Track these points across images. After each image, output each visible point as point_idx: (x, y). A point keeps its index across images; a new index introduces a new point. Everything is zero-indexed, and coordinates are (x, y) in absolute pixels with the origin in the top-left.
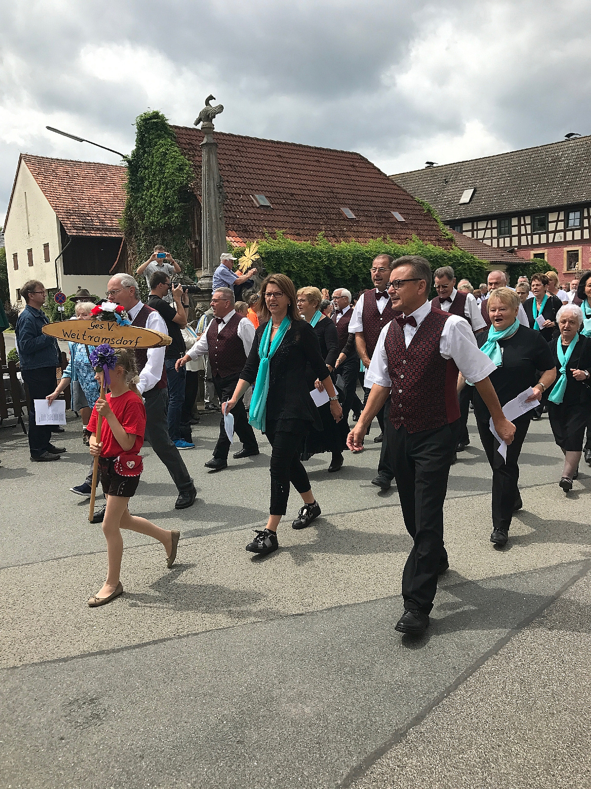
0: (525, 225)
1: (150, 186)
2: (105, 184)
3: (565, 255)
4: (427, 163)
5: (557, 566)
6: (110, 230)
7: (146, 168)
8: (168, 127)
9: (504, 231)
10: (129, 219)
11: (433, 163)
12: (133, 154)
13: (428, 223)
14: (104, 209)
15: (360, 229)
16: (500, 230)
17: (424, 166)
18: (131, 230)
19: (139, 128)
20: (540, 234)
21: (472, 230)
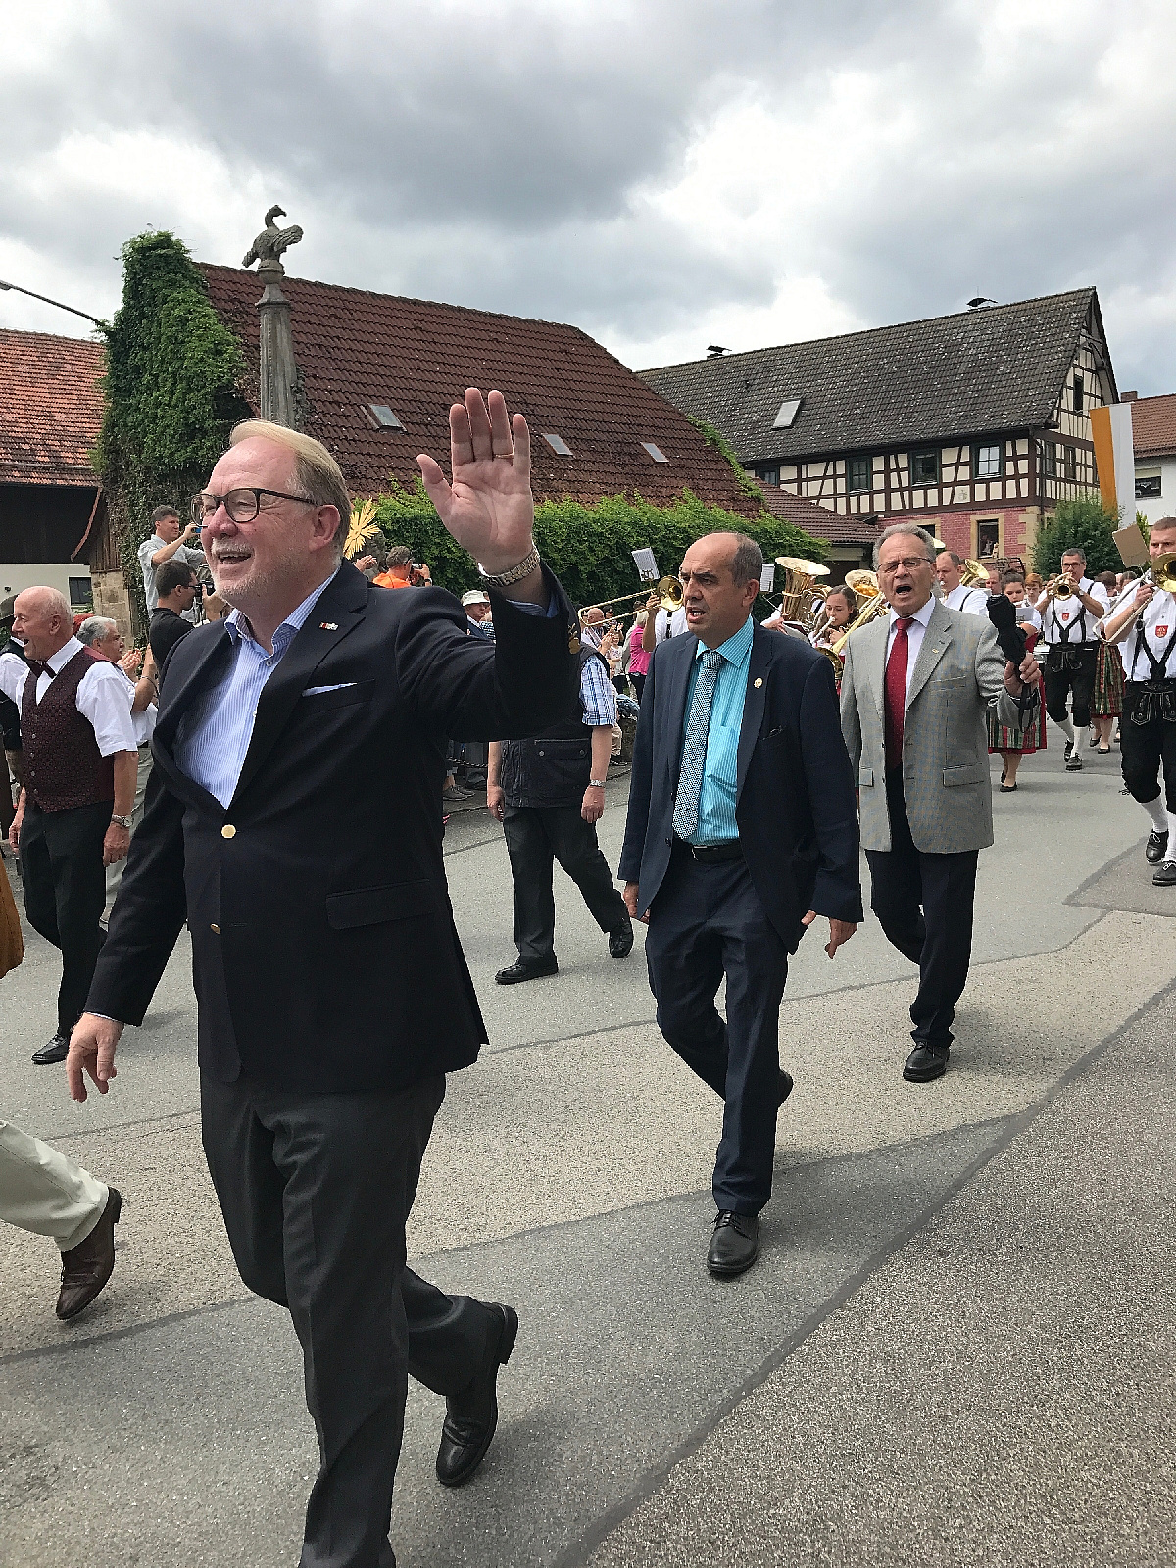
0: (898, 470)
1: (155, 385)
2: (60, 378)
3: (974, 530)
4: (711, 348)
5: (954, 1133)
6: (70, 471)
7: (145, 349)
8: (192, 266)
9: (858, 483)
10: (112, 451)
11: (721, 349)
12: (118, 319)
13: (713, 466)
14: (60, 428)
15: (582, 476)
16: (851, 479)
17: (704, 354)
18: (114, 475)
19: (130, 265)
20: (926, 489)
21: (799, 480)
